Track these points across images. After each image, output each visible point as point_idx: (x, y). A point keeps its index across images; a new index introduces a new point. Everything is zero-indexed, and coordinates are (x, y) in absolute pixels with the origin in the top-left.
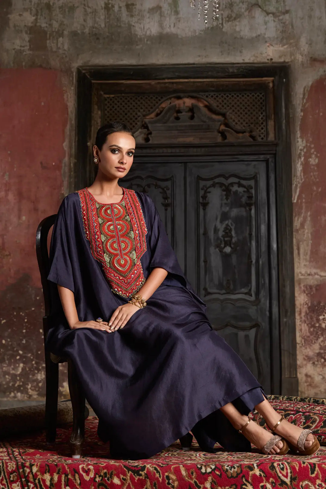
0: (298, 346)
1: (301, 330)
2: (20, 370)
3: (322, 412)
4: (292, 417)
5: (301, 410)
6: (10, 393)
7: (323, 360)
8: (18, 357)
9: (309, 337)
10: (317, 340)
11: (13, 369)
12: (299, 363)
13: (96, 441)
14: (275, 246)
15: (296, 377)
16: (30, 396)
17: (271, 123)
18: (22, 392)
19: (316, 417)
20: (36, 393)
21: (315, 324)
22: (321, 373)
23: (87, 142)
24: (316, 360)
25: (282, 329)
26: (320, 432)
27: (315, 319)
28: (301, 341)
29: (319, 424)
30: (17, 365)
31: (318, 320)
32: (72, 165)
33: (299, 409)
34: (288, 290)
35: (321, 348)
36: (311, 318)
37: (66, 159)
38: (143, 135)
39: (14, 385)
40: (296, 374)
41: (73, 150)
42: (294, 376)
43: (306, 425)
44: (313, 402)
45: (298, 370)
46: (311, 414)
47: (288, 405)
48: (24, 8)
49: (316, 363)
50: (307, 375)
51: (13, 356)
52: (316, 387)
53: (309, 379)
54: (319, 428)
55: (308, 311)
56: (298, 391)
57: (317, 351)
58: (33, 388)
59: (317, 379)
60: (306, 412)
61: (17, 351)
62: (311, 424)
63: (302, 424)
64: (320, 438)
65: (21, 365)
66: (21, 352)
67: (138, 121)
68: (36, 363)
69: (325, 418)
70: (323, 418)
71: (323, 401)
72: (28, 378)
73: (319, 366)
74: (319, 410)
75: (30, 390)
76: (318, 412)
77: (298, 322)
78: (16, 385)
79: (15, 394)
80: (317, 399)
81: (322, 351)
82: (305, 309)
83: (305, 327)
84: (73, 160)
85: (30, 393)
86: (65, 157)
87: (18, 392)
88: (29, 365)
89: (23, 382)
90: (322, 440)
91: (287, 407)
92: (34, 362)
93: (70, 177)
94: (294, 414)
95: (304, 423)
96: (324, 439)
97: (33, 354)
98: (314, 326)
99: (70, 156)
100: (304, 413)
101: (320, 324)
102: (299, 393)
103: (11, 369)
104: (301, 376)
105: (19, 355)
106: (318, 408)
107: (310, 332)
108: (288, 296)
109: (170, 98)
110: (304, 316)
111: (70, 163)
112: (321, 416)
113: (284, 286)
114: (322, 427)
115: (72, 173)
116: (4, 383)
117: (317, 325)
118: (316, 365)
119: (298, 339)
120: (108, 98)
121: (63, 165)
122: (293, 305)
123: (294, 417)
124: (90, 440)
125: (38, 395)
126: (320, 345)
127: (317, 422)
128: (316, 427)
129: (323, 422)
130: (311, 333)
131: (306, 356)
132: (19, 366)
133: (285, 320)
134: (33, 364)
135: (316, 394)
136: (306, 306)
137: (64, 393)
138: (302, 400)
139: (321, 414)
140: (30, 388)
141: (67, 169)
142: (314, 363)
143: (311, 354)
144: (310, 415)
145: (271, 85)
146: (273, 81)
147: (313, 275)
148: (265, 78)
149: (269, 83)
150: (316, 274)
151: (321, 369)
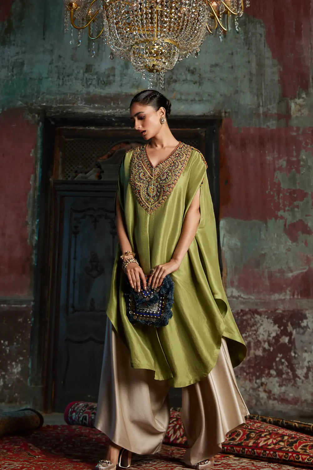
3: (245, 426)
7: (245, 374)
13: (50, 448)
19: (240, 431)
22: (243, 386)
23: (50, 177)
24: (239, 373)
26: (243, 444)
29: (243, 437)
32: (36, 197)
37: (31, 192)
38: (96, 174)
41: (38, 184)
43: (231, 437)
48: (3, 66)
49: (239, 376)
54: (242, 441)
62: (236, 437)
64: (244, 451)
67: (93, 161)
69: (248, 431)
70: (246, 432)
73: (242, 379)
84: (37, 193)
86: (30, 190)
90: (245, 452)
93: (34, 207)
96: (247, 451)
99: (35, 189)
109: (120, 143)
111: (34, 197)
112: (245, 429)
114: (245, 440)
115: (36, 204)
118: (240, 378)
120: (69, 141)
121: (28, 197)
127: (241, 435)
128: (240, 439)
129: (246, 436)
139: (244, 428)
141: (31, 201)
145: (203, 134)
146: (205, 132)
147: (237, 298)
148: (198, 129)
149: (202, 132)
150: (240, 296)
151: (244, 382)
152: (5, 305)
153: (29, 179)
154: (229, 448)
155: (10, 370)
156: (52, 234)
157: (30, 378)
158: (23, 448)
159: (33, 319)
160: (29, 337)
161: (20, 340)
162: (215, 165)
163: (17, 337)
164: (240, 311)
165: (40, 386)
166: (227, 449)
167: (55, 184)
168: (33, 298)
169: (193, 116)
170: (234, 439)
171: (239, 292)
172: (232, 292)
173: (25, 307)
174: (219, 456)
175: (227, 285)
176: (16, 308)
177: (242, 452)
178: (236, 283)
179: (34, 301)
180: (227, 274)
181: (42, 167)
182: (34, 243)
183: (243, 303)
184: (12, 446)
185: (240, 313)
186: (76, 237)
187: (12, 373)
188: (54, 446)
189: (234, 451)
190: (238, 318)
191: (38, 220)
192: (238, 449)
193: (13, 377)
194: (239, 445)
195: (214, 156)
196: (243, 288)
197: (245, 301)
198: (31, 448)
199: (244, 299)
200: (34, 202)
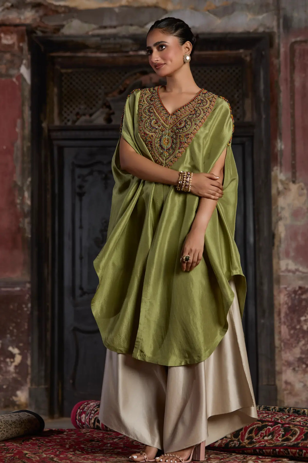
0: (277, 351)
1: (280, 332)
3: (303, 424)
4: (269, 429)
5: (279, 421)
7: (304, 366)
9: (289, 340)
10: (298, 343)
12: (277, 368)
13: (52, 456)
14: (251, 239)
15: (275, 385)
17: (248, 102)
19: (297, 429)
21: (295, 326)
22: (302, 380)
23: (42, 122)
25: (259, 331)
26: (300, 445)
27: (295, 321)
28: (280, 345)
29: (300, 437)
31: (299, 322)
32: (25, 149)
33: (278, 419)
34: (265, 288)
35: (302, 353)
36: (292, 319)
37: (19, 142)
38: (104, 116)
40: (275, 381)
41: (27, 132)
42: (273, 383)
43: (284, 438)
44: (293, 412)
45: (277, 377)
46: (291, 426)
47: (265, 415)
49: (297, 369)
50: (287, 383)
52: (296, 395)
53: (289, 387)
54: (299, 441)
55: (288, 312)
56: (276, 400)
57: (298, 356)
59: (298, 386)
60: (285, 424)
62: (291, 437)
63: (281, 436)
64: (301, 453)
67: (100, 99)
69: (306, 430)
70: (304, 431)
71: (304, 411)
73: (300, 372)
74: (299, 422)
76: (298, 423)
77: (277, 324)
80: (297, 409)
81: (303, 356)
82: (284, 310)
83: (284, 329)
84: (27, 144)
86: (17, 139)
90: (303, 454)
91: (264, 417)
93: (23, 162)
94: (271, 426)
95: (283, 436)
96: (305, 453)
98: (294, 328)
99: (23, 138)
100: (283, 425)
101: (302, 327)
102: (278, 402)
104: (280, 384)
106: (299, 419)
107: (290, 334)
108: (266, 295)
109: (135, 74)
110: (284, 317)
111: (23, 147)
112: (302, 427)
113: (261, 284)
114: (303, 440)
115: (25, 158)
117: (298, 327)
118: (297, 371)
119: (277, 343)
120: (65, 73)
121: (15, 149)
122: (271, 305)
123: (271, 429)
124: (45, 456)
126: (301, 349)
127: (298, 434)
128: (297, 439)
129: (304, 435)
130: (292, 336)
131: (286, 361)
133: (262, 321)
135: (297, 403)
136: (286, 306)
137: (18, 403)
138: (281, 410)
139: (302, 426)
141: (19, 154)
142: (294, 369)
143: (291, 359)
144: (289, 427)
145: (248, 59)
146: (251, 54)
147: (294, 272)
148: (241, 51)
149: (246, 56)
150: (297, 270)
151: (302, 376)
153: (15, 126)
154: (282, 450)
155: (4, 369)
156: (49, 196)
157: (29, 377)
158: (17, 457)
159: (29, 305)
160: (26, 327)
161: (15, 331)
162: (263, 99)
163: (11, 328)
164: (297, 288)
165: (43, 387)
166: (279, 452)
167: (49, 130)
168: (28, 278)
169: (233, 33)
170: (288, 440)
171: (296, 265)
172: (287, 265)
173: (19, 291)
174: (269, 460)
175: (281, 255)
176: (7, 291)
177: (299, 455)
178: (292, 254)
179: (29, 282)
180: (280, 241)
181: (32, 108)
182: (26, 209)
183: (302, 278)
184: (3, 454)
185: (298, 291)
186: (81, 200)
187: (8, 372)
188: (58, 453)
189: (289, 453)
190: (295, 296)
191: (29, 179)
192: (294, 451)
193: (8, 377)
194: (294, 446)
195: (262, 87)
196: (301, 259)
197: (304, 275)
198: (27, 456)
199: (303, 273)
200: (23, 155)
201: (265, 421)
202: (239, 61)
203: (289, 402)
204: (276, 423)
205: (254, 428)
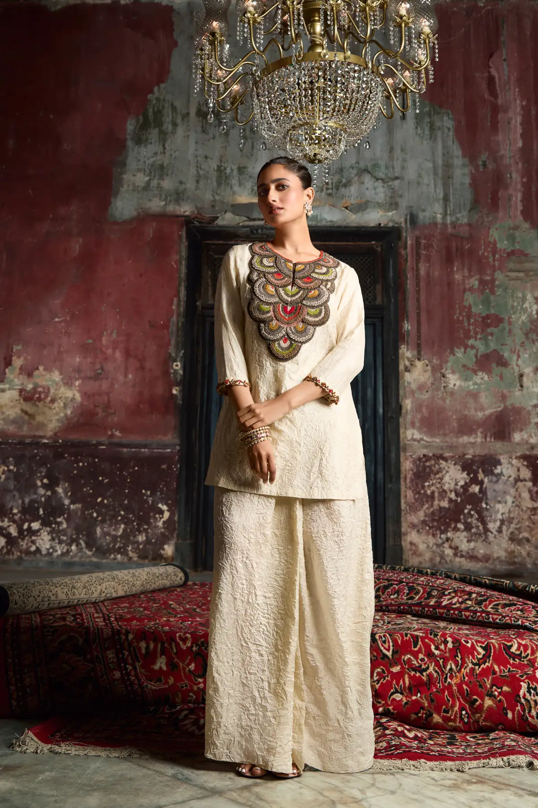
0: (403, 513)
1: (406, 496)
2: (121, 531)
3: (426, 583)
4: (395, 588)
5: (404, 580)
6: (110, 555)
7: (427, 528)
8: (119, 518)
9: (414, 504)
10: (422, 507)
11: (114, 530)
12: (403, 530)
13: (195, 607)
14: (381, 410)
15: (401, 545)
16: (130, 558)
17: (379, 287)
18: (122, 554)
19: (420, 588)
20: (136, 555)
21: (420, 491)
22: (425, 541)
23: (197, 301)
24: (421, 527)
25: (386, 495)
26: (423, 603)
27: (420, 486)
28: (406, 508)
29: (423, 596)
30: (118, 526)
31: (423, 487)
32: (180, 324)
33: (403, 579)
34: (393, 455)
35: (426, 515)
36: (417, 485)
37: (174, 318)
39: (114, 546)
40: (400, 542)
41: (182, 309)
42: (399, 544)
43: (409, 596)
44: (417, 572)
45: (403, 538)
46: (415, 585)
47: (391, 574)
48: (138, 169)
49: (421, 530)
50: (411, 543)
51: (115, 517)
52: (420, 555)
53: (414, 548)
54: (422, 600)
55: (413, 478)
56: (402, 559)
57: (422, 519)
58: (133, 550)
59: (422, 547)
60: (410, 583)
61: (119, 511)
62: (414, 596)
63: (406, 594)
64: (423, 610)
65: (123, 526)
66: (122, 513)
68: (137, 524)
70: (426, 590)
71: (427, 571)
72: (129, 539)
73: (423, 534)
74: (422, 581)
75: (130, 552)
76: (422, 583)
77: (403, 488)
78: (117, 546)
79: (115, 556)
80: (421, 569)
81: (427, 519)
82: (410, 475)
83: (410, 494)
84: (182, 320)
85: (131, 555)
86: (173, 316)
87: (118, 554)
88: (131, 526)
89: (123, 544)
90: (425, 612)
91: (390, 577)
92: (135, 524)
93: (177, 336)
94: (397, 585)
95: (408, 594)
96: (427, 611)
97: (134, 515)
98: (419, 493)
99: (178, 315)
100: (407, 583)
101: (425, 491)
102: (404, 561)
103: (112, 530)
104: (405, 544)
105: (121, 515)
106: (422, 579)
107: (415, 499)
108: (393, 461)
110: (410, 482)
111: (178, 322)
112: (425, 587)
113: (390, 451)
114: (426, 599)
115: (180, 332)
116: (104, 544)
117: (422, 492)
118: (421, 533)
119: (403, 506)
120: (218, 258)
121: (171, 324)
122: (398, 471)
123: (397, 587)
124: (188, 606)
125: (139, 557)
126: (425, 512)
127: (421, 593)
128: (420, 598)
129: (427, 594)
130: (416, 500)
131: (411, 523)
132: (120, 527)
133: (390, 486)
134: (134, 526)
135: (421, 563)
136: (411, 472)
137: (165, 556)
138: (406, 570)
139: (425, 585)
140: (131, 550)
141: (174, 329)
142: (418, 531)
143: (415, 521)
144: (413, 586)
145: (379, 249)
146: (382, 246)
147: (419, 441)
148: (373, 242)
149: (377, 247)
150: (422, 439)
151: (426, 537)
152: (146, 450)
153: (172, 304)
154: (406, 607)
155: (154, 524)
156: (200, 367)
157: (176, 532)
158: (163, 607)
159: (179, 466)
160: (175, 486)
161: (165, 489)
162: (392, 285)
163: (161, 486)
164: (422, 456)
165: (188, 542)
166: (404, 609)
167: (203, 308)
168: (177, 441)
169: (366, 227)
170: (412, 598)
171: (420, 434)
172: (413, 434)
173: (169, 452)
174: (394, 616)
175: (407, 426)
176: (159, 452)
177: (421, 612)
178: (417, 424)
179: (179, 445)
180: (407, 412)
181: (187, 288)
182: (179, 378)
183: (426, 447)
184: (150, 604)
185: (422, 459)
187: (156, 527)
188: (200, 604)
189: (412, 611)
190: (420, 464)
191: (183, 352)
192: (417, 608)
193: (157, 532)
194: (418, 604)
195: (391, 274)
196: (425, 429)
197: (427, 444)
198: (172, 606)
199: (427, 442)
200: (178, 330)
201: (391, 580)
202: (371, 251)
203: (414, 561)
204: (401, 582)
205: (381, 586)
